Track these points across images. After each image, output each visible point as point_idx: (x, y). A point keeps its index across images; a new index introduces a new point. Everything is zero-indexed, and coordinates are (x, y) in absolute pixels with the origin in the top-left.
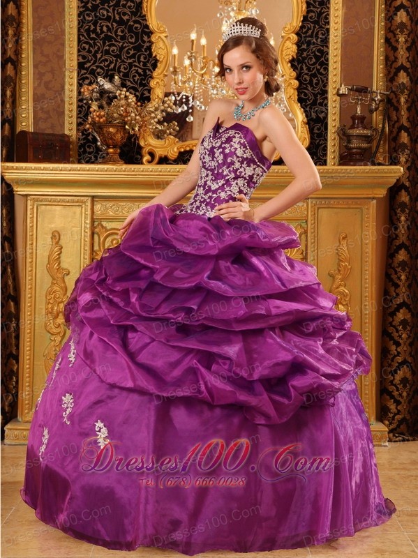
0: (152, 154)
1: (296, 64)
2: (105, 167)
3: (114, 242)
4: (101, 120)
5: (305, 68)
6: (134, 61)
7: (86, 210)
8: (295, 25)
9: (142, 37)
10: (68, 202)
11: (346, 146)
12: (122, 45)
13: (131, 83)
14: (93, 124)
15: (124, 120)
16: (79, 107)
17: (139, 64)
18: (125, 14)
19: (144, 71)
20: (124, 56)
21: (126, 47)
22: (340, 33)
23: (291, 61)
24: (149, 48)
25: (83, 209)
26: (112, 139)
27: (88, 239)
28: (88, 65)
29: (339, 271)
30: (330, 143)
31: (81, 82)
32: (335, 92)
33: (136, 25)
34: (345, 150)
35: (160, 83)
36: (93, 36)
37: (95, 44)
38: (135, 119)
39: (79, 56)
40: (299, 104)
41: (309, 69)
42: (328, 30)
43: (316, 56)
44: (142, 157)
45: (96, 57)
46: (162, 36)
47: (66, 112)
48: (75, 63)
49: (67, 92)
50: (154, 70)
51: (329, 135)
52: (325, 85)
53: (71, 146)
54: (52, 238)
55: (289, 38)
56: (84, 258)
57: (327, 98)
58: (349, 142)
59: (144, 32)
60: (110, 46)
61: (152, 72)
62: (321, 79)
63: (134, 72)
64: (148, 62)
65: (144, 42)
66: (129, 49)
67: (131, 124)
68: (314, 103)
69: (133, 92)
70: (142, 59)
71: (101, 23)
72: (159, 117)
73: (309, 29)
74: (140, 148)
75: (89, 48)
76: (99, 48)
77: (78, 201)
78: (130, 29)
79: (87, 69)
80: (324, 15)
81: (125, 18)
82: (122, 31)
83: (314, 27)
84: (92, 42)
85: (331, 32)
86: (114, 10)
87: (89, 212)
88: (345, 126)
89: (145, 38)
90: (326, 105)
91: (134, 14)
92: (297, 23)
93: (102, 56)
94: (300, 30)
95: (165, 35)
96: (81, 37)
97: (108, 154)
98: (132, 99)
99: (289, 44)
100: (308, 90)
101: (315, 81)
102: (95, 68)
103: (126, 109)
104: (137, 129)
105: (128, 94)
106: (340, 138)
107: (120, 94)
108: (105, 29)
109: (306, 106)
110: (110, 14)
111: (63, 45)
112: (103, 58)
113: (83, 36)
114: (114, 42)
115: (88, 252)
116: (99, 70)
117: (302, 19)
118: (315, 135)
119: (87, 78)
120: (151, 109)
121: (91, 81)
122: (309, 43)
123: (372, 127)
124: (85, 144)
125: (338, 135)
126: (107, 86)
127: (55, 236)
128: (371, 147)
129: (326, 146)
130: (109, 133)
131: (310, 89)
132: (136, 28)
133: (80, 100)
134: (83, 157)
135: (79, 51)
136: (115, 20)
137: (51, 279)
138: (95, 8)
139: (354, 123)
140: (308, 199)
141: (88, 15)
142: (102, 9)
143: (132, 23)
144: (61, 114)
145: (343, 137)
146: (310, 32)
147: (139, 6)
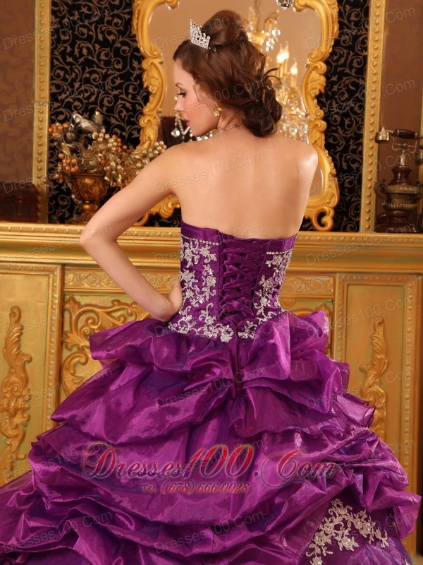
1: (324, 100)
2: (78, 228)
3: (90, 321)
4: (73, 170)
5: (334, 105)
6: (121, 93)
7: (54, 281)
8: (323, 50)
9: (131, 63)
10: (32, 270)
11: (385, 207)
12: (106, 73)
13: (117, 120)
14: (63, 173)
15: (103, 170)
16: (50, 149)
17: (127, 96)
18: (110, 33)
19: (133, 105)
20: (108, 87)
21: (110, 75)
22: (380, 61)
23: (319, 97)
24: (140, 77)
25: (51, 279)
26: (87, 192)
27: (56, 317)
28: (63, 96)
29: (373, 365)
30: (364, 201)
31: (53, 117)
32: (372, 136)
33: (124, 48)
34: (383, 210)
35: (153, 121)
36: (70, 59)
37: (72, 70)
38: (116, 170)
39: (51, 84)
40: (327, 152)
41: (340, 107)
42: (365, 58)
43: (349, 91)
45: (72, 86)
46: (156, 62)
47: (35, 155)
48: (47, 94)
49: (36, 130)
50: (146, 105)
51: (363, 190)
52: (360, 127)
53: (39, 198)
54: (10, 315)
55: (316, 67)
56: (50, 341)
57: (361, 144)
58: (389, 201)
59: (133, 57)
60: (90, 73)
61: (142, 107)
62: (355, 119)
63: (120, 106)
64: (138, 94)
65: (133, 69)
66: (114, 78)
67: (111, 174)
68: (346, 150)
69: (119, 132)
70: (131, 91)
71: (80, 44)
73: (341, 56)
75: (64, 76)
76: (76, 76)
77: (45, 270)
78: (117, 52)
79: (61, 102)
80: (361, 38)
81: (111, 38)
82: (106, 55)
83: (348, 54)
84: (68, 68)
85: (369, 61)
86: (96, 28)
87: (58, 284)
88: (384, 181)
89: (135, 64)
90: (361, 153)
91: (122, 33)
92: (326, 48)
93: (80, 86)
94: (329, 57)
95: (159, 60)
96: (55, 61)
97: (83, 211)
98: (113, 142)
99: (315, 75)
100: (338, 133)
101: (347, 122)
102: (71, 100)
103: (104, 156)
104: (119, 180)
105: (107, 136)
106: (378, 196)
107: (98, 137)
108: (85, 52)
109: (336, 153)
110: (91, 33)
111: (32, 70)
112: (83, 88)
113: (57, 59)
114: (95, 69)
115: (56, 334)
116: (76, 103)
117: (333, 43)
118: (346, 190)
119: (62, 113)
120: (137, 157)
121: (66, 117)
122: (341, 75)
123: (418, 183)
124: (58, 195)
125: (376, 192)
126: (85, 124)
127: (14, 313)
128: (416, 209)
129: (359, 205)
130: (85, 185)
131: (340, 131)
132: (124, 51)
133: (51, 141)
134: (55, 212)
135: (52, 78)
136: (97, 41)
137: (7, 367)
138: (73, 25)
139: (396, 177)
140: (336, 273)
141: (64, 33)
142: (81, 26)
143: (119, 45)
144: (28, 157)
145: (382, 195)
146: (342, 60)
147: (128, 23)
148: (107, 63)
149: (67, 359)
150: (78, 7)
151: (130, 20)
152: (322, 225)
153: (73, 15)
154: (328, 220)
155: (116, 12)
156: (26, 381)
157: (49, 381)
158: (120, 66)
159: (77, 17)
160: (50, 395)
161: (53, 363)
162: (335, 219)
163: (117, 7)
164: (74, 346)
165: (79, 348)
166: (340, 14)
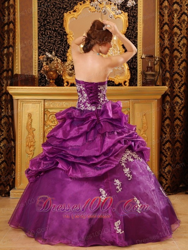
0: (68, 82)
2: (49, 88)
3: (53, 117)
4: (47, 69)
6: (60, 46)
8: (124, 31)
9: (63, 36)
10: (34, 102)
12: (55, 40)
13: (59, 54)
14: (44, 71)
15: (56, 69)
16: (38, 64)
17: (62, 47)
18: (56, 27)
19: (64, 49)
20: (56, 44)
21: (57, 40)
22: (142, 34)
24: (66, 41)
25: (41, 104)
26: (51, 77)
27: (42, 116)
28: (42, 47)
29: (143, 128)
30: (138, 77)
31: (39, 54)
32: (140, 57)
34: (144, 80)
36: (44, 36)
37: (45, 39)
38: (61, 69)
39: (38, 44)
42: (137, 33)
44: (64, 83)
45: (45, 44)
46: (71, 36)
47: (34, 66)
48: (37, 47)
49: (34, 58)
50: (68, 49)
51: (138, 74)
53: (36, 80)
56: (41, 124)
57: (137, 60)
58: (146, 77)
59: (64, 34)
60: (51, 40)
63: (60, 50)
64: (66, 46)
65: (64, 38)
66: (58, 41)
67: (59, 70)
68: (132, 62)
69: (60, 58)
70: (63, 45)
71: (47, 31)
72: (70, 68)
73: (129, 32)
74: (63, 80)
75: (42, 41)
76: (46, 41)
77: (38, 101)
78: (59, 33)
79: (42, 49)
80: (135, 27)
81: (57, 29)
82: (55, 34)
83: (132, 32)
84: (43, 38)
86: (52, 26)
87: (43, 106)
88: (144, 70)
89: (65, 37)
90: (137, 62)
91: (60, 27)
93: (47, 44)
94: (126, 33)
95: (73, 35)
97: (50, 82)
98: (59, 61)
102: (45, 49)
103: (57, 65)
104: (61, 72)
105: (58, 59)
106: (142, 75)
107: (55, 59)
108: (49, 33)
109: (129, 63)
110: (50, 27)
111: (32, 40)
113: (40, 36)
114: (52, 38)
115: (43, 122)
116: (46, 49)
117: (127, 29)
118: (133, 74)
119: (42, 53)
120: (67, 65)
122: (130, 38)
123: (155, 71)
124: (41, 78)
126: (50, 56)
127: (29, 115)
128: (155, 79)
129: (137, 79)
130: (51, 74)
132: (61, 33)
133: (39, 61)
134: (40, 84)
135: (38, 42)
136: (52, 30)
137: (28, 132)
138: (45, 25)
139: (148, 69)
140: (130, 99)
141: (42, 28)
142: (47, 25)
143: (59, 31)
144: (32, 67)
145: (144, 75)
146: (130, 34)
147: (62, 24)
148: (56, 37)
149: (46, 129)
150: (46, 20)
151: (63, 23)
152: (125, 85)
153: (45, 22)
154: (127, 83)
155: (58, 21)
156: (34, 137)
157: (41, 136)
158: (60, 38)
159: (46, 22)
160: (41, 141)
161: (42, 130)
162: (129, 83)
163: (59, 19)
164: (48, 125)
165: (50, 126)
166: (129, 19)
